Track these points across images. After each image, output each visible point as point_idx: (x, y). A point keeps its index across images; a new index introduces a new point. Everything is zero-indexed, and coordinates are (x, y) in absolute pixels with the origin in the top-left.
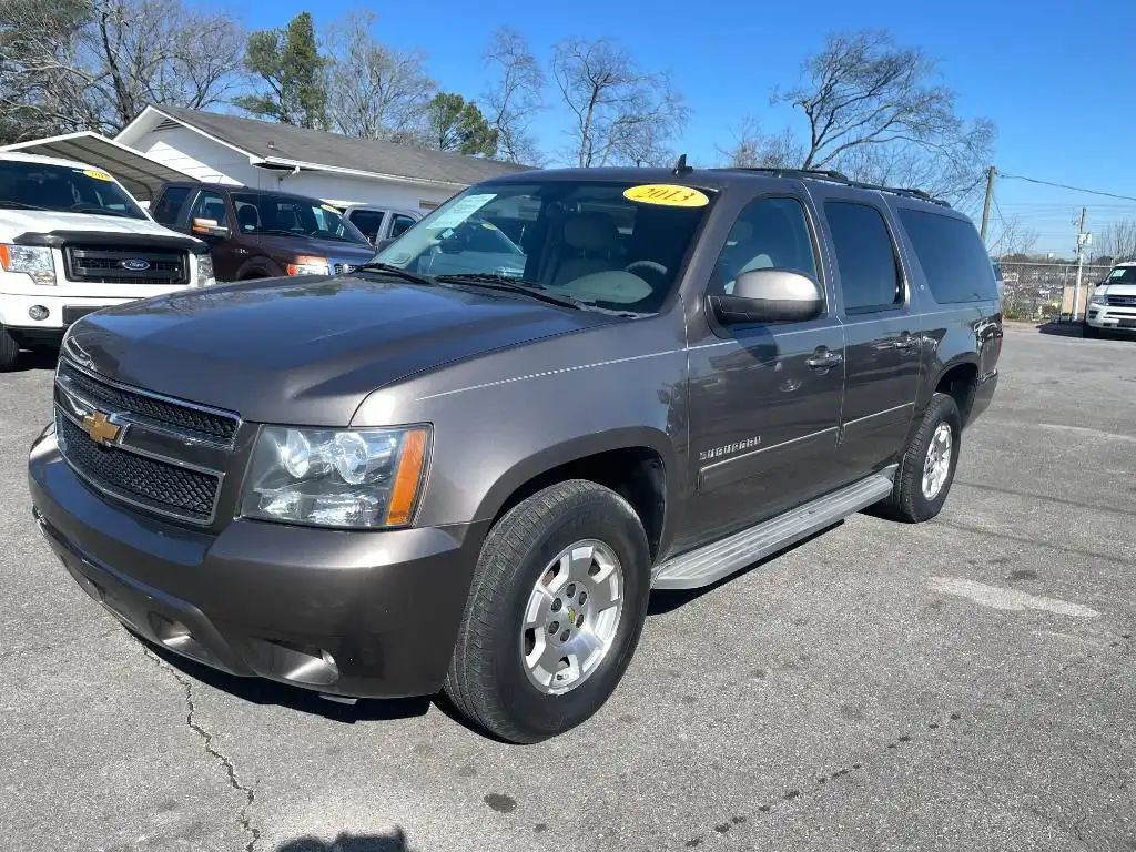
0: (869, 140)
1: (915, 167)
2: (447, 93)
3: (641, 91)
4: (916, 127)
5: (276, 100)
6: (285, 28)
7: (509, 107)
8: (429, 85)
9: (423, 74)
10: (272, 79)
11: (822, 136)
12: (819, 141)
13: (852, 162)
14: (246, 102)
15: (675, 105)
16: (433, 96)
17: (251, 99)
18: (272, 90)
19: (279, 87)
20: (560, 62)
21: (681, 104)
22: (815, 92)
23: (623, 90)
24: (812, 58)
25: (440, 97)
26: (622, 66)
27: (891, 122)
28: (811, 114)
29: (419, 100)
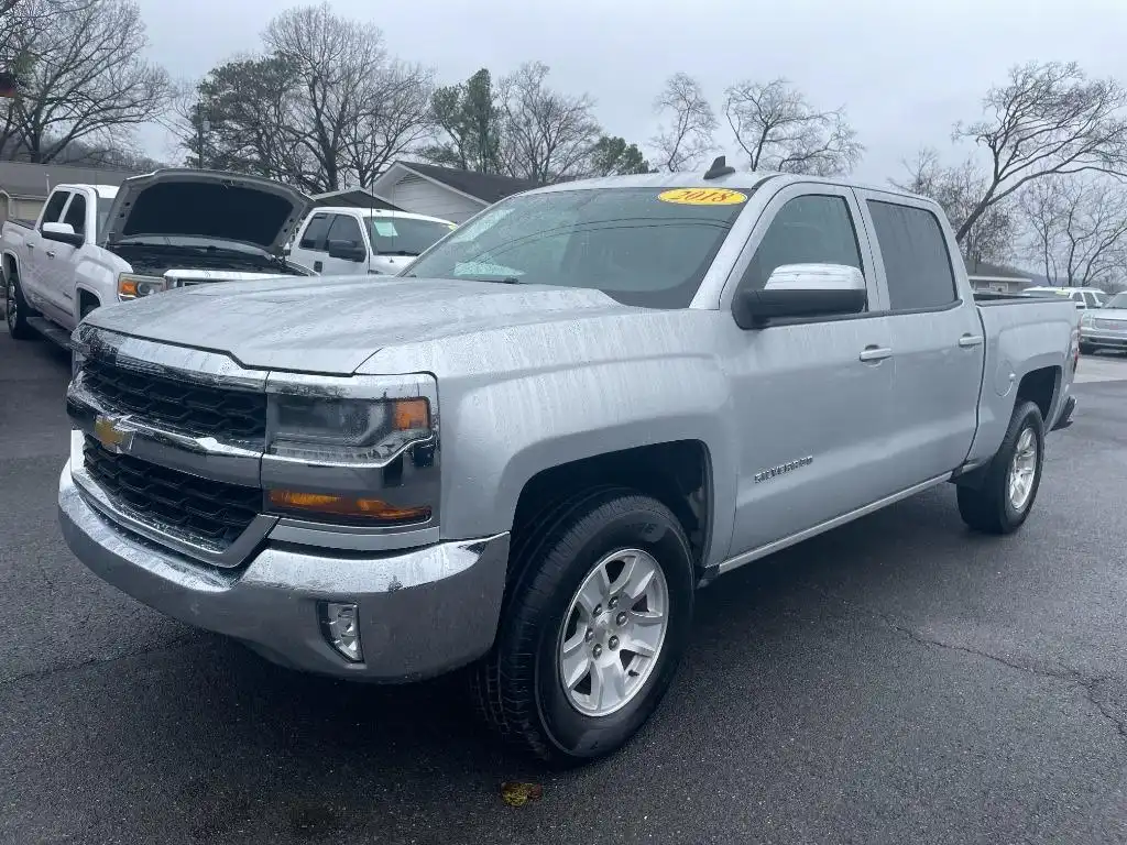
0: (1054, 171)
1: (1106, 198)
2: (611, 137)
3: (811, 129)
4: (1106, 158)
5: (456, 149)
6: (464, 84)
7: (681, 149)
8: (593, 130)
9: (588, 121)
10: (453, 131)
11: (1005, 168)
12: (1002, 172)
13: (1037, 193)
14: (429, 152)
15: (844, 142)
16: (596, 139)
17: (434, 150)
18: (451, 140)
19: (458, 136)
20: (734, 105)
21: (852, 141)
22: (999, 125)
23: (791, 129)
24: (996, 93)
25: (604, 141)
26: (793, 107)
27: (1079, 153)
28: (994, 148)
29: (583, 145)
